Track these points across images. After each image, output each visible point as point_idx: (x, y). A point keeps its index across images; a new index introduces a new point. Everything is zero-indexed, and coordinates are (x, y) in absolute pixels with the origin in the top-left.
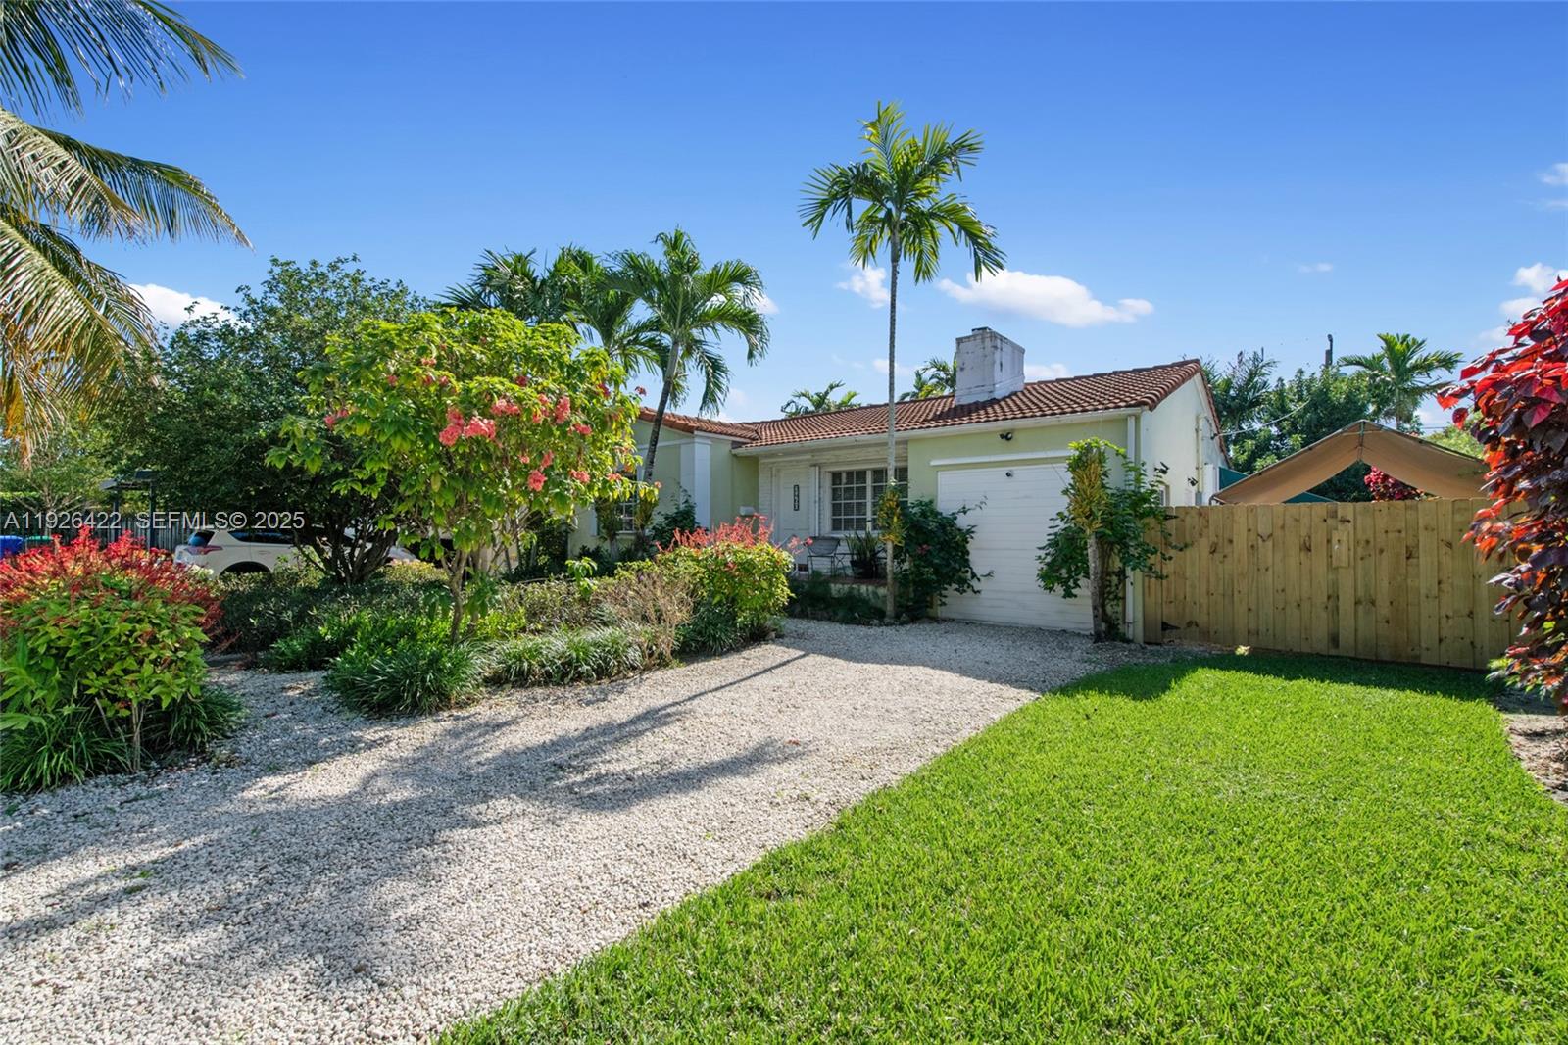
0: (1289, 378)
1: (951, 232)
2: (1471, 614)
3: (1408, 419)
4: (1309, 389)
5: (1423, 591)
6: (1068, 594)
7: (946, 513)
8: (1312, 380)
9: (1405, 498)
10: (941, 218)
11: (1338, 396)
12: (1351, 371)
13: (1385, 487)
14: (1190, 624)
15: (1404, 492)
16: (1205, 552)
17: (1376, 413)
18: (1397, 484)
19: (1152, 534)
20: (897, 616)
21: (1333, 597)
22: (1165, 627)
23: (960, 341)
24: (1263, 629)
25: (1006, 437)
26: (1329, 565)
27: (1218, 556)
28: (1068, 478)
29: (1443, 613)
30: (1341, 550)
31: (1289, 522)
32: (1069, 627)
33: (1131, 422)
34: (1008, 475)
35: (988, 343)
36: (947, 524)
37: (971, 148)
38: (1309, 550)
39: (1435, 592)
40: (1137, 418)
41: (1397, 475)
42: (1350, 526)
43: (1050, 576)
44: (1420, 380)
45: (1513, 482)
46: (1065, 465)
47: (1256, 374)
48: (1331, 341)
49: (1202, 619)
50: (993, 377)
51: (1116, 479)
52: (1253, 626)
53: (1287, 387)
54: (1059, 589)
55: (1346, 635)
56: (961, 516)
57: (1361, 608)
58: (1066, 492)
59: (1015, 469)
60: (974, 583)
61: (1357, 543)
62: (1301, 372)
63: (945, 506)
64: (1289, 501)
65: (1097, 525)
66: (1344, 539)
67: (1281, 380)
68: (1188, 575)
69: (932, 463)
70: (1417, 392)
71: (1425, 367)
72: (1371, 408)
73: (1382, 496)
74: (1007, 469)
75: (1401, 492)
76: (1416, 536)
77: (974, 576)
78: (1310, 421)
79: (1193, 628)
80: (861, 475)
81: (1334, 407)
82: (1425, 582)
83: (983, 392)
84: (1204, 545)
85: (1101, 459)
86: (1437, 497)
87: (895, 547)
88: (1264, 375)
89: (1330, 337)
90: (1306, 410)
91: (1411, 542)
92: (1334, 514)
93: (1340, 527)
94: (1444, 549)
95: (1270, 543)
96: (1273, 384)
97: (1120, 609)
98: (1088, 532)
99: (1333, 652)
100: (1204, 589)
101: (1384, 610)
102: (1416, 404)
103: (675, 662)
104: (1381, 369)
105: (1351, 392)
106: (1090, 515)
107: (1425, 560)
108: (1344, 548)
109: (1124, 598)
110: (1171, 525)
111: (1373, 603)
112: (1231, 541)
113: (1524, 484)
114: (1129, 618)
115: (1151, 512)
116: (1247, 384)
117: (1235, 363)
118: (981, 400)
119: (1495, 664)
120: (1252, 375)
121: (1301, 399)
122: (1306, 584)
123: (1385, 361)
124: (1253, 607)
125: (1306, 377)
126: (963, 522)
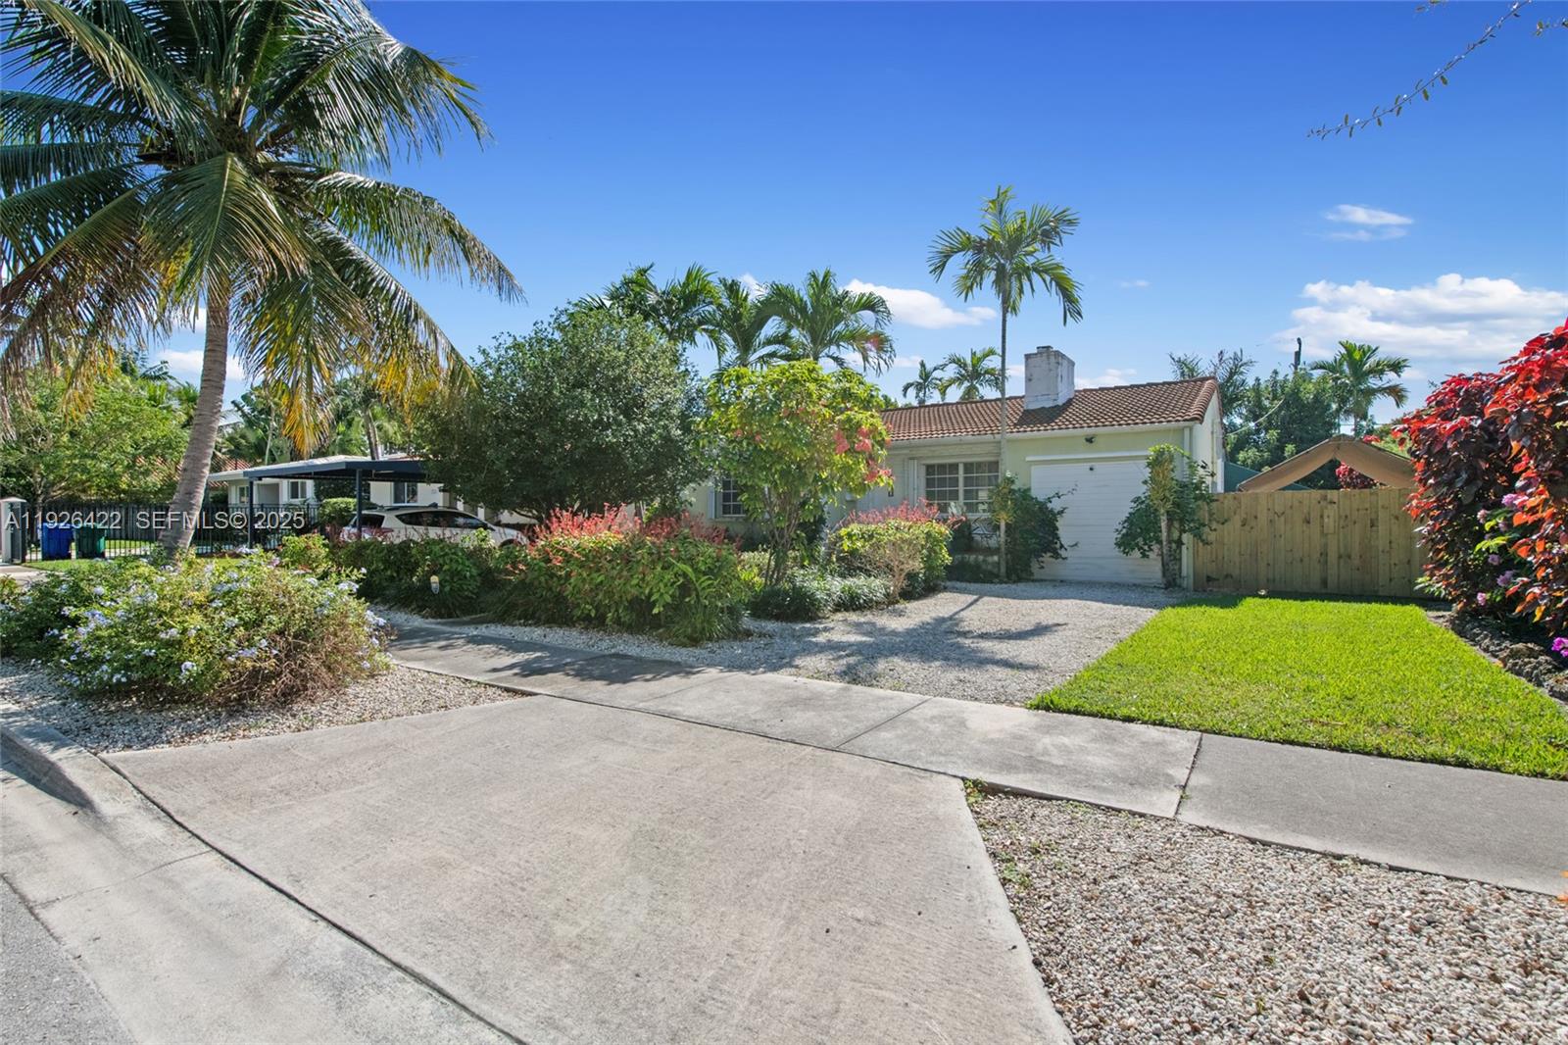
0: (1265, 378)
1: (1044, 281)
2: (1409, 562)
3: (1364, 417)
4: (1283, 387)
5: (1380, 549)
6: (1144, 556)
7: (1041, 498)
8: (1285, 380)
9: (1365, 487)
10: (1038, 272)
11: (1308, 393)
12: (1317, 374)
13: (1351, 478)
14: (1227, 576)
15: (1366, 483)
16: (1238, 524)
17: (1338, 411)
18: (1360, 476)
19: (1203, 514)
20: (1008, 576)
21: (1324, 554)
22: (1209, 579)
23: (1028, 357)
24: (1277, 577)
25: (1090, 440)
26: (1322, 532)
27: (1247, 528)
28: (1147, 473)
29: (1392, 562)
30: (1330, 523)
31: (1296, 503)
32: (1137, 582)
33: (1187, 432)
34: (1091, 469)
35: (1052, 359)
36: (1042, 507)
37: (1070, 223)
38: (1309, 522)
39: (1388, 549)
40: (1191, 429)
41: (1359, 470)
42: (1335, 506)
43: (1126, 543)
44: (1373, 382)
45: (1427, 479)
46: (1145, 462)
47: (1236, 373)
48: (1300, 344)
49: (1236, 572)
50: (1057, 387)
51: (1180, 473)
52: (1271, 576)
53: (1263, 386)
54: (1137, 554)
55: (1332, 581)
56: (1055, 500)
57: (1342, 561)
58: (1145, 482)
59: (1096, 465)
60: (1062, 553)
61: (1340, 517)
62: (1276, 372)
63: (1039, 493)
64: (1284, 489)
65: (1169, 506)
66: (1332, 514)
67: (1258, 379)
68: (1226, 541)
69: (1028, 459)
70: (1371, 393)
71: (1378, 371)
72: (1334, 406)
73: (1348, 485)
74: (1089, 465)
75: (1363, 482)
76: (1377, 512)
77: (1062, 546)
78: (1283, 418)
79: (1229, 579)
80: (954, 467)
81: (1304, 406)
82: (1381, 543)
83: (1048, 399)
84: (1237, 520)
85: (1171, 459)
86: (1388, 485)
87: (1007, 525)
88: (1242, 373)
89: (1299, 340)
90: (1281, 408)
91: (1373, 516)
92: (1325, 498)
93: (1329, 506)
94: (1393, 521)
95: (1282, 518)
96: (1251, 382)
97: (1177, 567)
98: (1162, 511)
99: (1324, 591)
100: (1237, 550)
101: (1356, 562)
102: (1369, 402)
103: (902, 601)
104: (1342, 372)
105: (1318, 393)
106: (1165, 499)
107: (1381, 528)
108: (1331, 519)
109: (1180, 559)
110: (1214, 504)
111: (1349, 557)
112: (1256, 517)
113: (1431, 481)
114: (1184, 573)
115: (1202, 497)
116: (1227, 382)
117: (1216, 361)
118: (1047, 406)
119: (1420, 580)
120: (1232, 374)
121: (1275, 398)
122: (1307, 545)
123: (1345, 367)
124: (1271, 563)
125: (1280, 378)
126: (1055, 505)
